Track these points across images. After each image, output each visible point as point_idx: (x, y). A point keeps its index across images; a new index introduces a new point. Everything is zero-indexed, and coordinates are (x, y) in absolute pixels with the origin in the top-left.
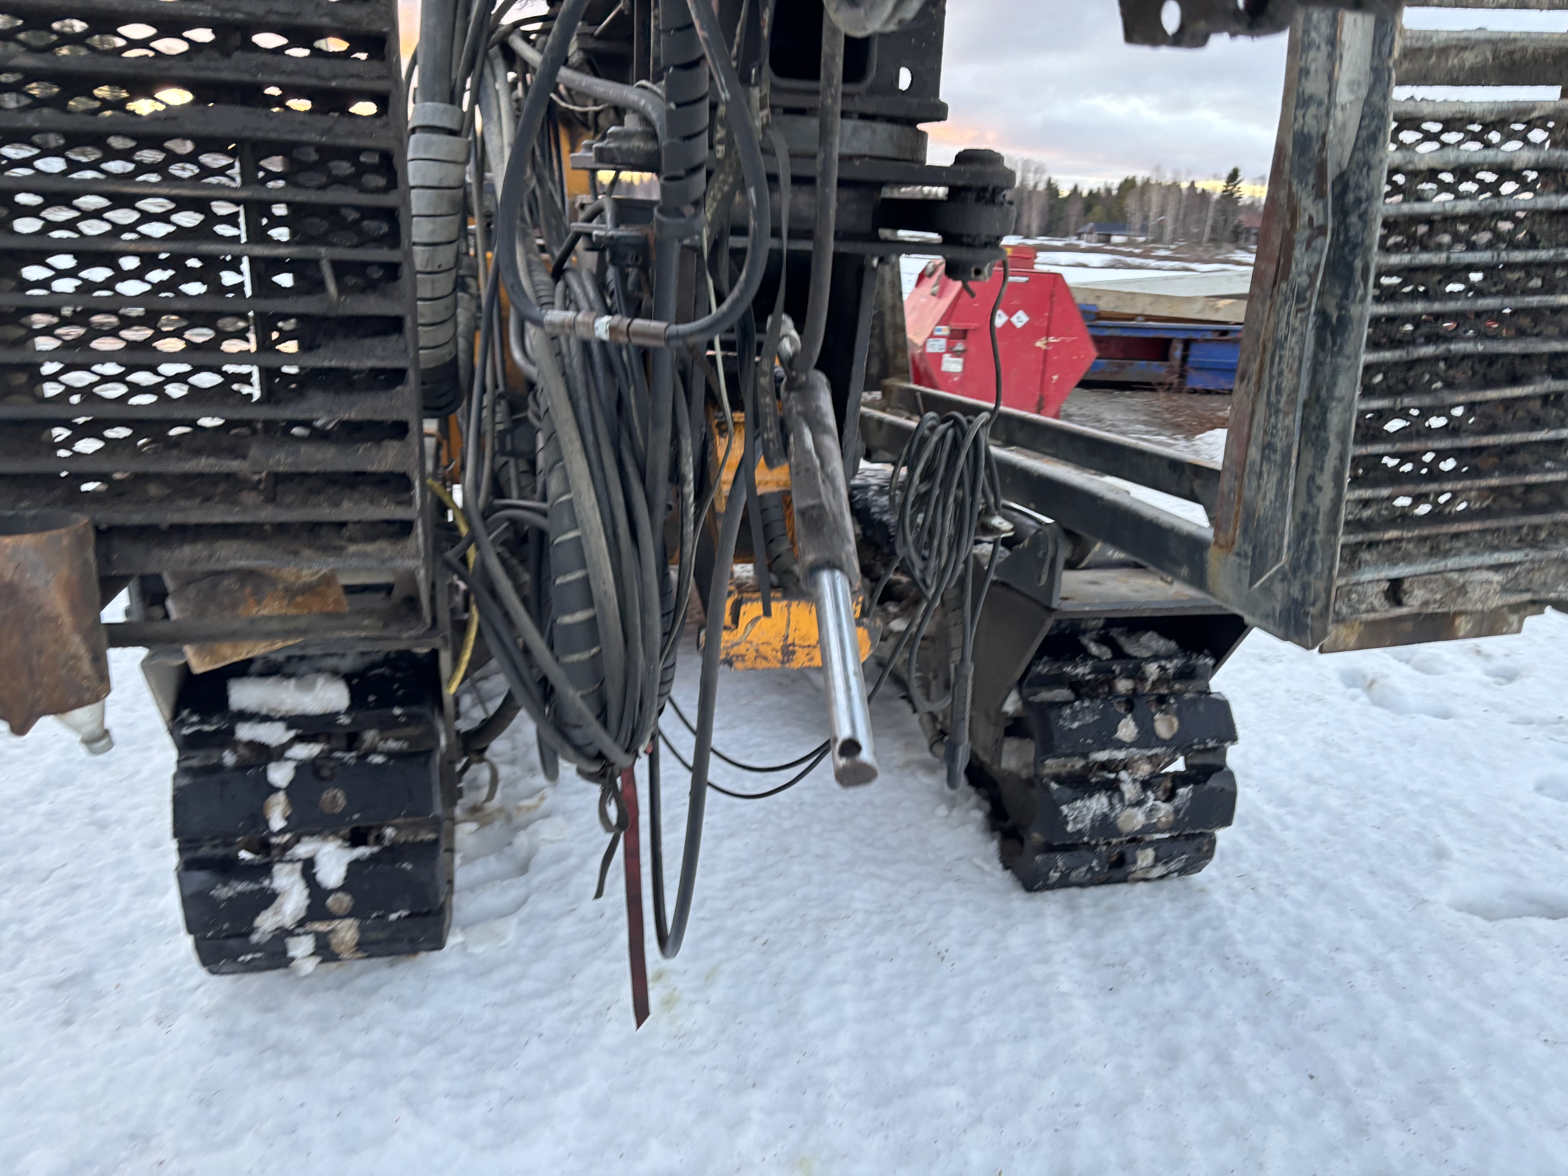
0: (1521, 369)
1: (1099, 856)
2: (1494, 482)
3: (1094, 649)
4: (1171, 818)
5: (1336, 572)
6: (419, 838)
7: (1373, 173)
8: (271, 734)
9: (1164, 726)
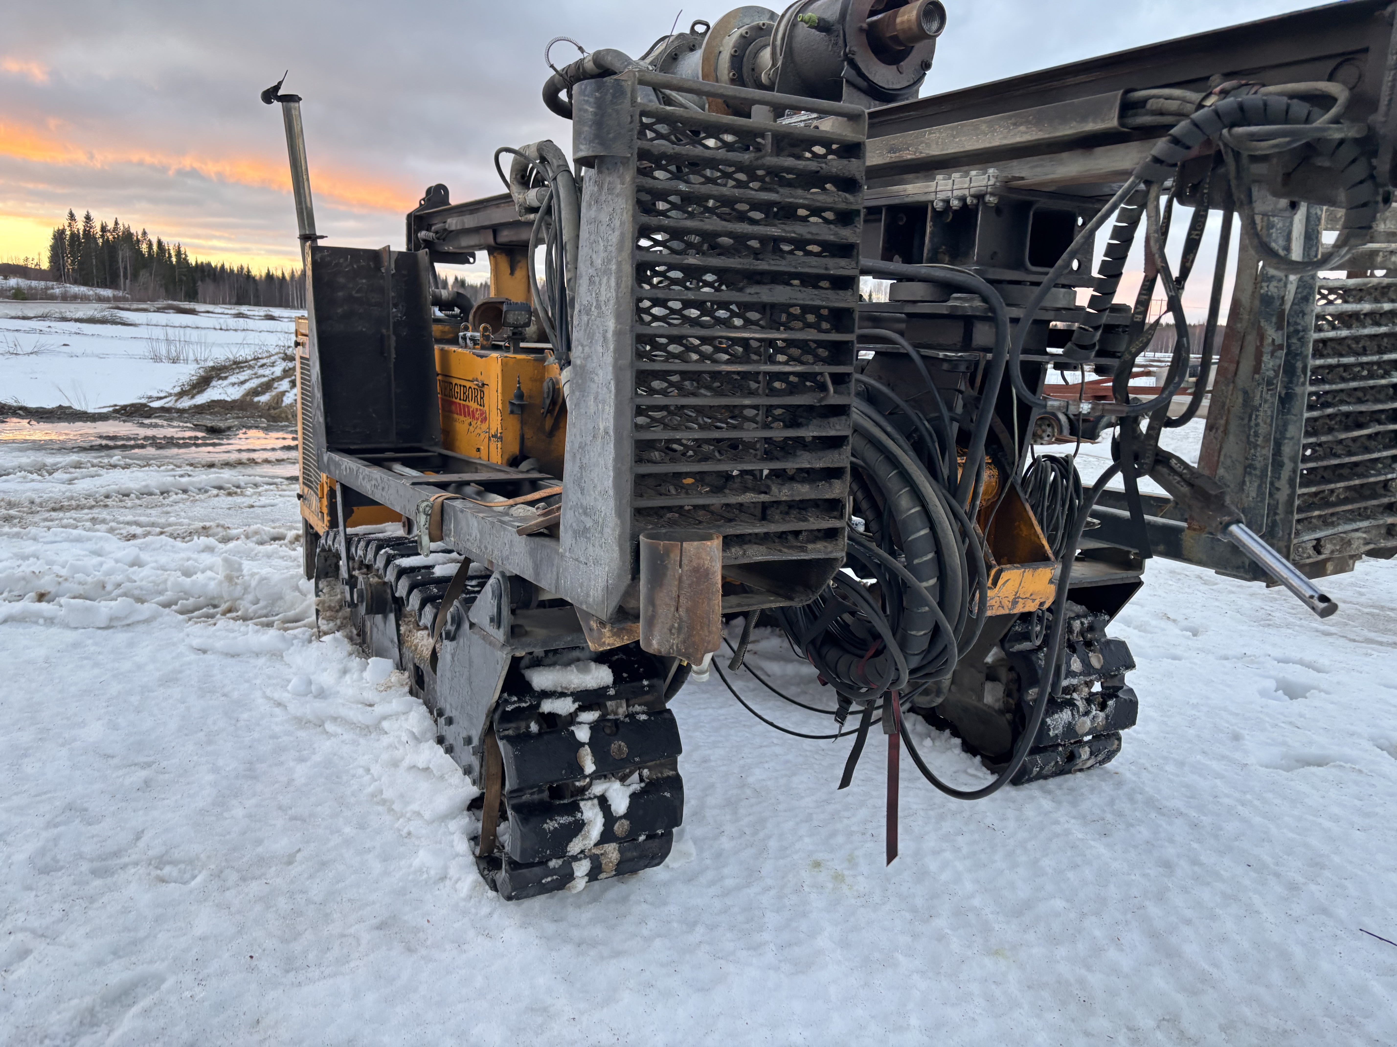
0: (1361, 420)
1: (1061, 754)
2: (1356, 482)
4: (1104, 722)
5: (1293, 536)
7: (1306, 317)
8: (564, 707)
9: (1096, 661)
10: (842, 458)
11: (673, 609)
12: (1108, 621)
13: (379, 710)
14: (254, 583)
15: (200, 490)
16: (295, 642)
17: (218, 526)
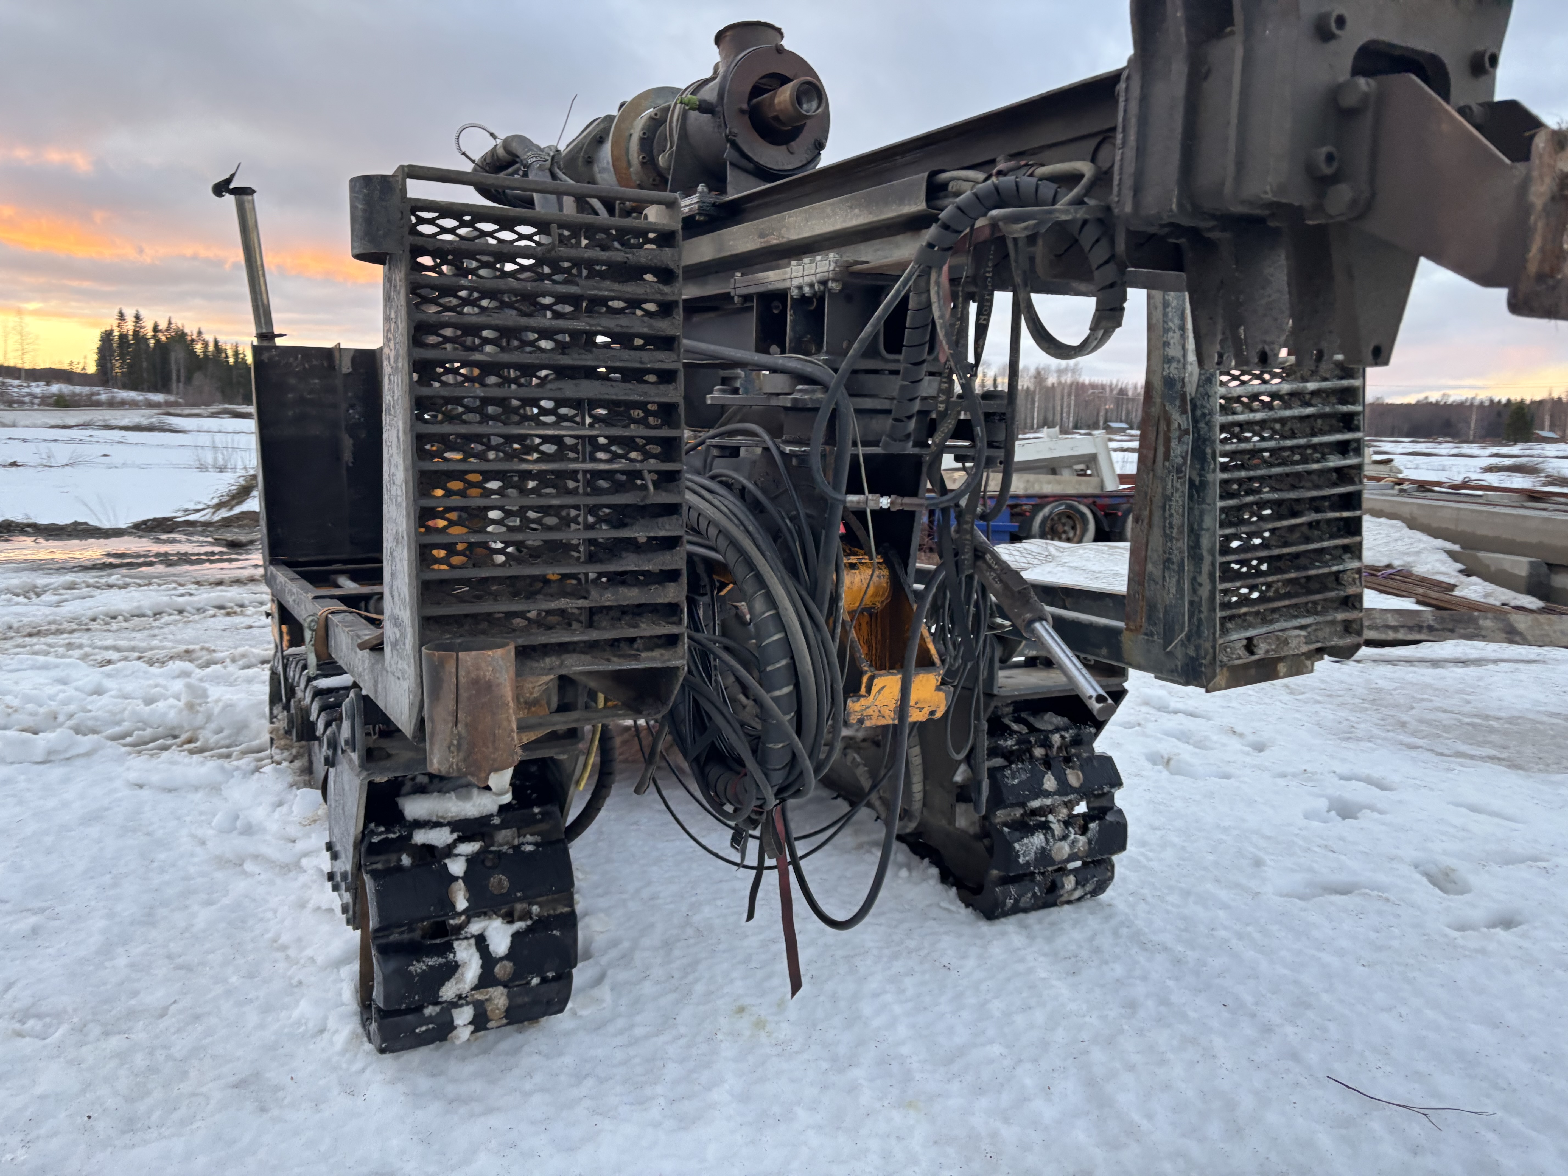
0: (1297, 508)
1: (1039, 884)
2: (1292, 575)
3: (1015, 727)
4: (1087, 847)
5: (1217, 635)
6: (558, 912)
7: (1211, 399)
8: (440, 837)
9: (1074, 778)
10: (676, 560)
11: (450, 725)
12: (1096, 735)
13: (300, 846)
14: (217, 710)
15: (198, 610)
16: (235, 773)
17: (202, 649)
